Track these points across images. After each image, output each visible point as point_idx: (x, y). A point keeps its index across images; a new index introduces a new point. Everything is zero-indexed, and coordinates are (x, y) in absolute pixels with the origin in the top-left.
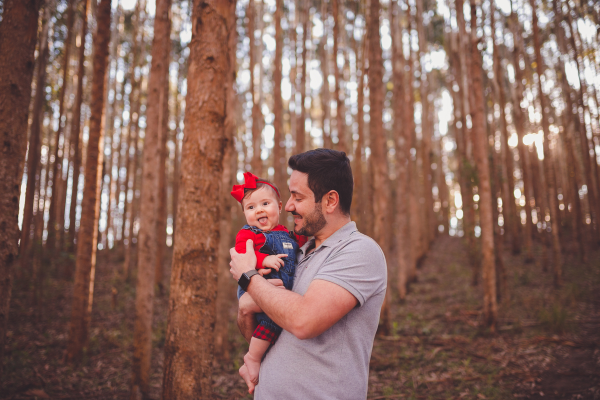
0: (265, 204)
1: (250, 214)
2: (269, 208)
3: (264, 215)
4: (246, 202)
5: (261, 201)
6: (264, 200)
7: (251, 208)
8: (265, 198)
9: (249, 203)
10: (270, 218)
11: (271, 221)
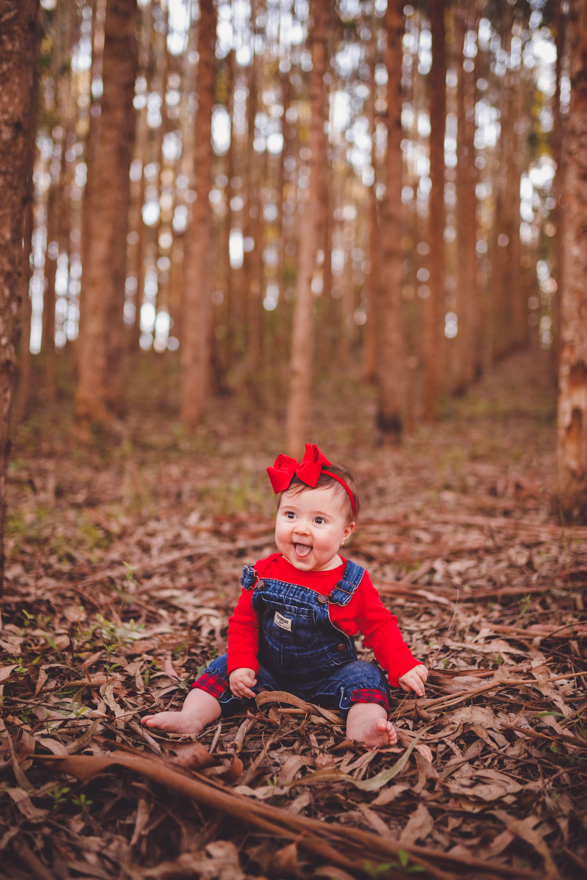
0: (319, 520)
1: (283, 525)
2: (321, 533)
3: (306, 541)
4: (287, 500)
5: (312, 512)
6: (320, 513)
7: (291, 515)
8: (322, 511)
9: (289, 505)
10: (315, 551)
11: (315, 558)
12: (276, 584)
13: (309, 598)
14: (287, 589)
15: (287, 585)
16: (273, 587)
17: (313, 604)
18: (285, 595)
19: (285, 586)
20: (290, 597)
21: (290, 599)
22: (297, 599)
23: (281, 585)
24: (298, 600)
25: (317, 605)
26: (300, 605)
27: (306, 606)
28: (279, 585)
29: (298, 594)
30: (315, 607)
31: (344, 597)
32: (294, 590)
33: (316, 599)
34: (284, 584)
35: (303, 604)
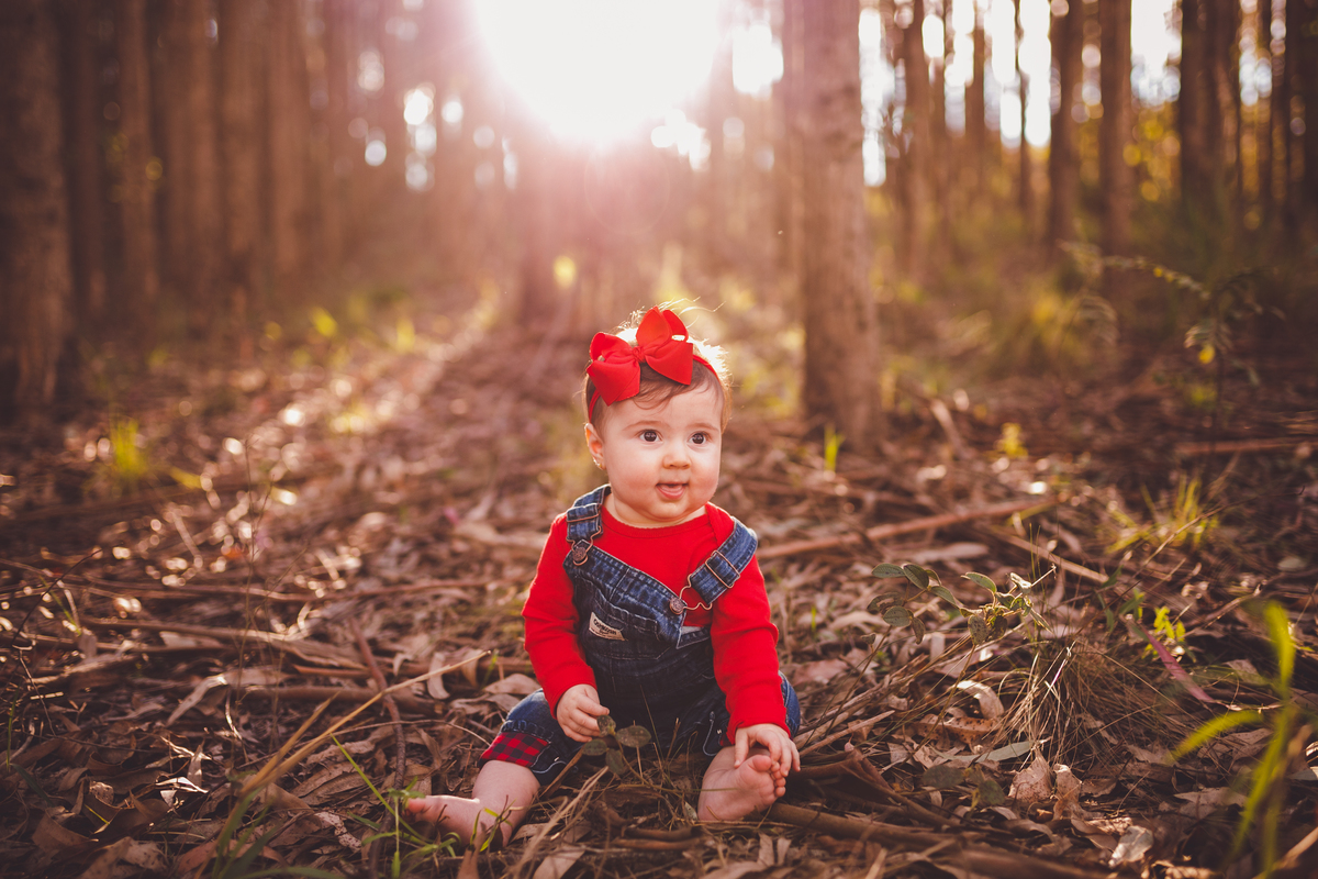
0: (699, 438)
4: (642, 412)
5: (687, 427)
11: (691, 497)
12: (603, 561)
13: (655, 599)
14: (620, 576)
15: (621, 568)
16: (598, 567)
17: (659, 611)
18: (614, 587)
19: (617, 568)
20: (622, 591)
21: (622, 595)
22: (633, 597)
23: (612, 565)
24: (633, 600)
25: (665, 615)
26: (635, 609)
27: (646, 613)
28: (608, 564)
29: (638, 588)
30: (660, 617)
31: (715, 589)
32: (632, 580)
33: (666, 604)
34: (616, 565)
35: (642, 608)
